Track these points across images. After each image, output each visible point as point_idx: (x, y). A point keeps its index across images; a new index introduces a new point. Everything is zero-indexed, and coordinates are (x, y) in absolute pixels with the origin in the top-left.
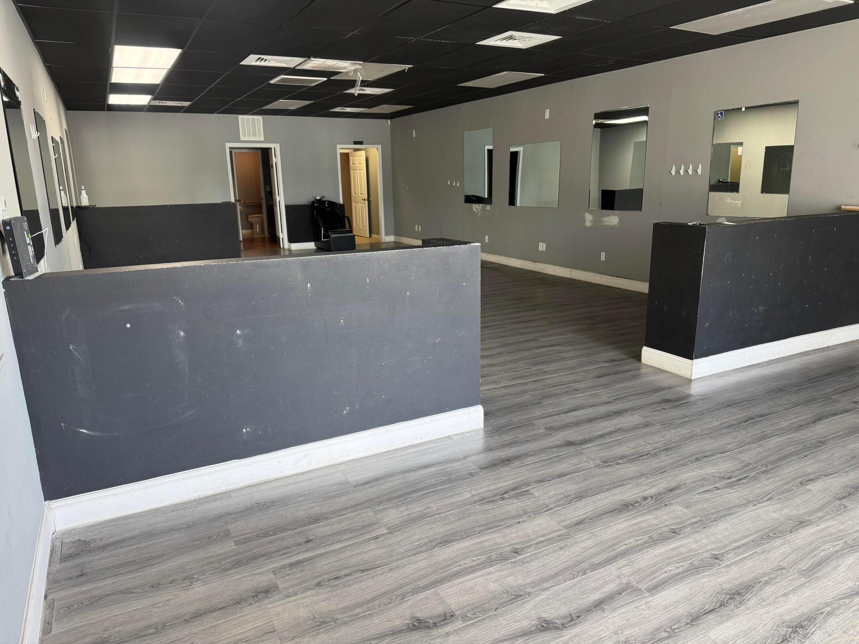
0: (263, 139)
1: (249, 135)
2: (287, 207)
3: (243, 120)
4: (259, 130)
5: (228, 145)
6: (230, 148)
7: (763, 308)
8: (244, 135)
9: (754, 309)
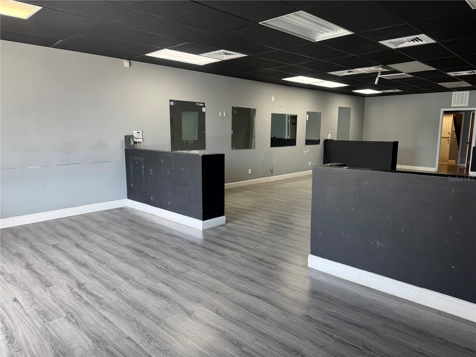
0: (469, 105)
1: (457, 103)
2: (473, 147)
3: (455, 94)
4: (466, 100)
7: (382, 245)
8: (454, 103)
9: (369, 240)
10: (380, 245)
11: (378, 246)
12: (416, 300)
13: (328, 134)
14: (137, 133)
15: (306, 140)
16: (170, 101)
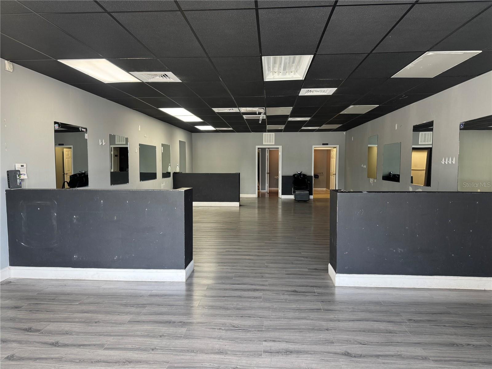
0: (274, 144)
1: (267, 142)
2: (282, 176)
3: (265, 134)
4: (273, 140)
5: (257, 147)
6: (258, 148)
7: (402, 250)
8: (265, 142)
9: (392, 249)
10: (401, 251)
11: (399, 252)
12: (430, 287)
13: (176, 167)
14: (20, 167)
15: (162, 173)
16: (55, 123)
